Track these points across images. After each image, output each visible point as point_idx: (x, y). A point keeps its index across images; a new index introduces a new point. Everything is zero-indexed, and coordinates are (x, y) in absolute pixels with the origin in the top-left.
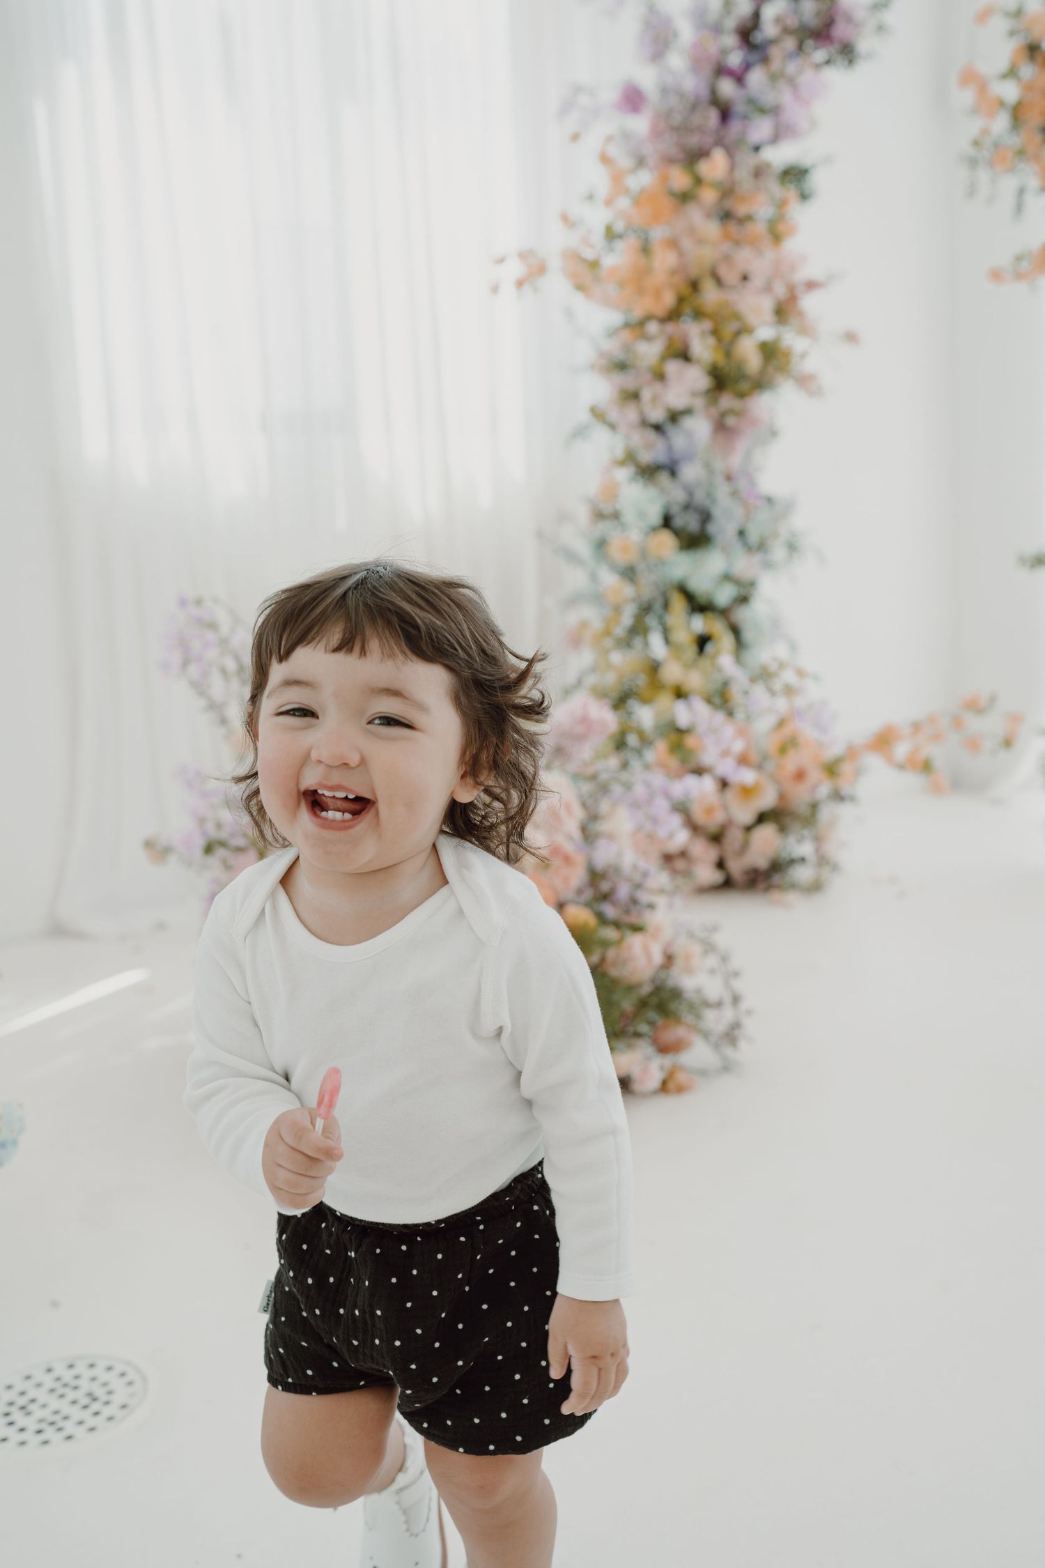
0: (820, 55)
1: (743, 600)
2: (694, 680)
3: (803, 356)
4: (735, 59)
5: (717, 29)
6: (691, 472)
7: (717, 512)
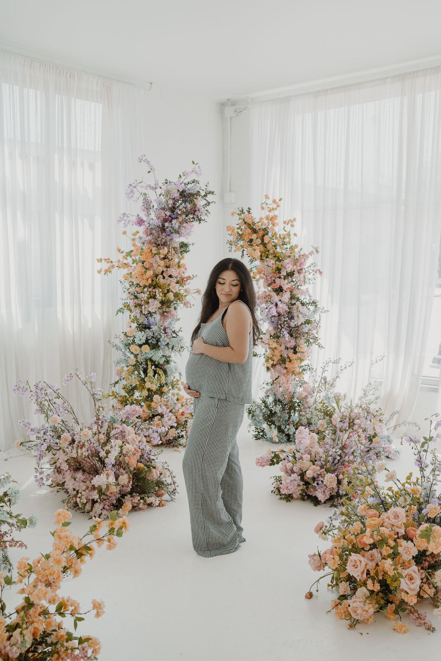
0: (191, 216)
1: (168, 362)
2: (154, 387)
3: (185, 296)
4: (168, 213)
5: (163, 209)
6: (154, 328)
7: (161, 339)
